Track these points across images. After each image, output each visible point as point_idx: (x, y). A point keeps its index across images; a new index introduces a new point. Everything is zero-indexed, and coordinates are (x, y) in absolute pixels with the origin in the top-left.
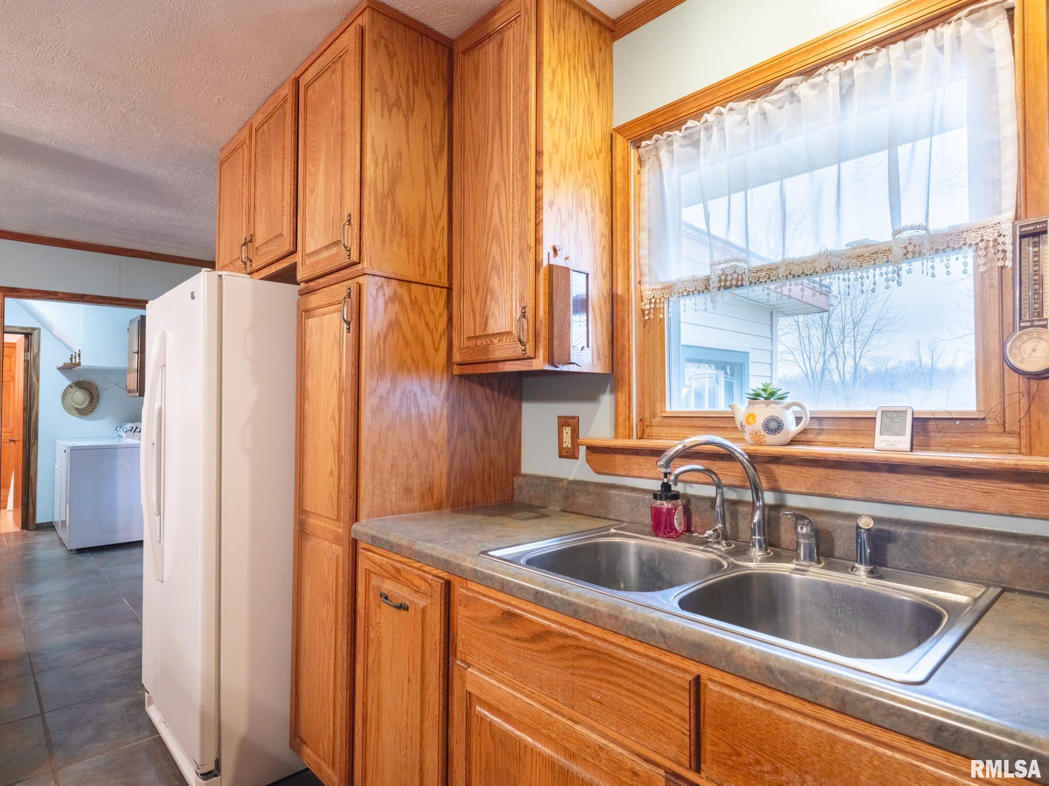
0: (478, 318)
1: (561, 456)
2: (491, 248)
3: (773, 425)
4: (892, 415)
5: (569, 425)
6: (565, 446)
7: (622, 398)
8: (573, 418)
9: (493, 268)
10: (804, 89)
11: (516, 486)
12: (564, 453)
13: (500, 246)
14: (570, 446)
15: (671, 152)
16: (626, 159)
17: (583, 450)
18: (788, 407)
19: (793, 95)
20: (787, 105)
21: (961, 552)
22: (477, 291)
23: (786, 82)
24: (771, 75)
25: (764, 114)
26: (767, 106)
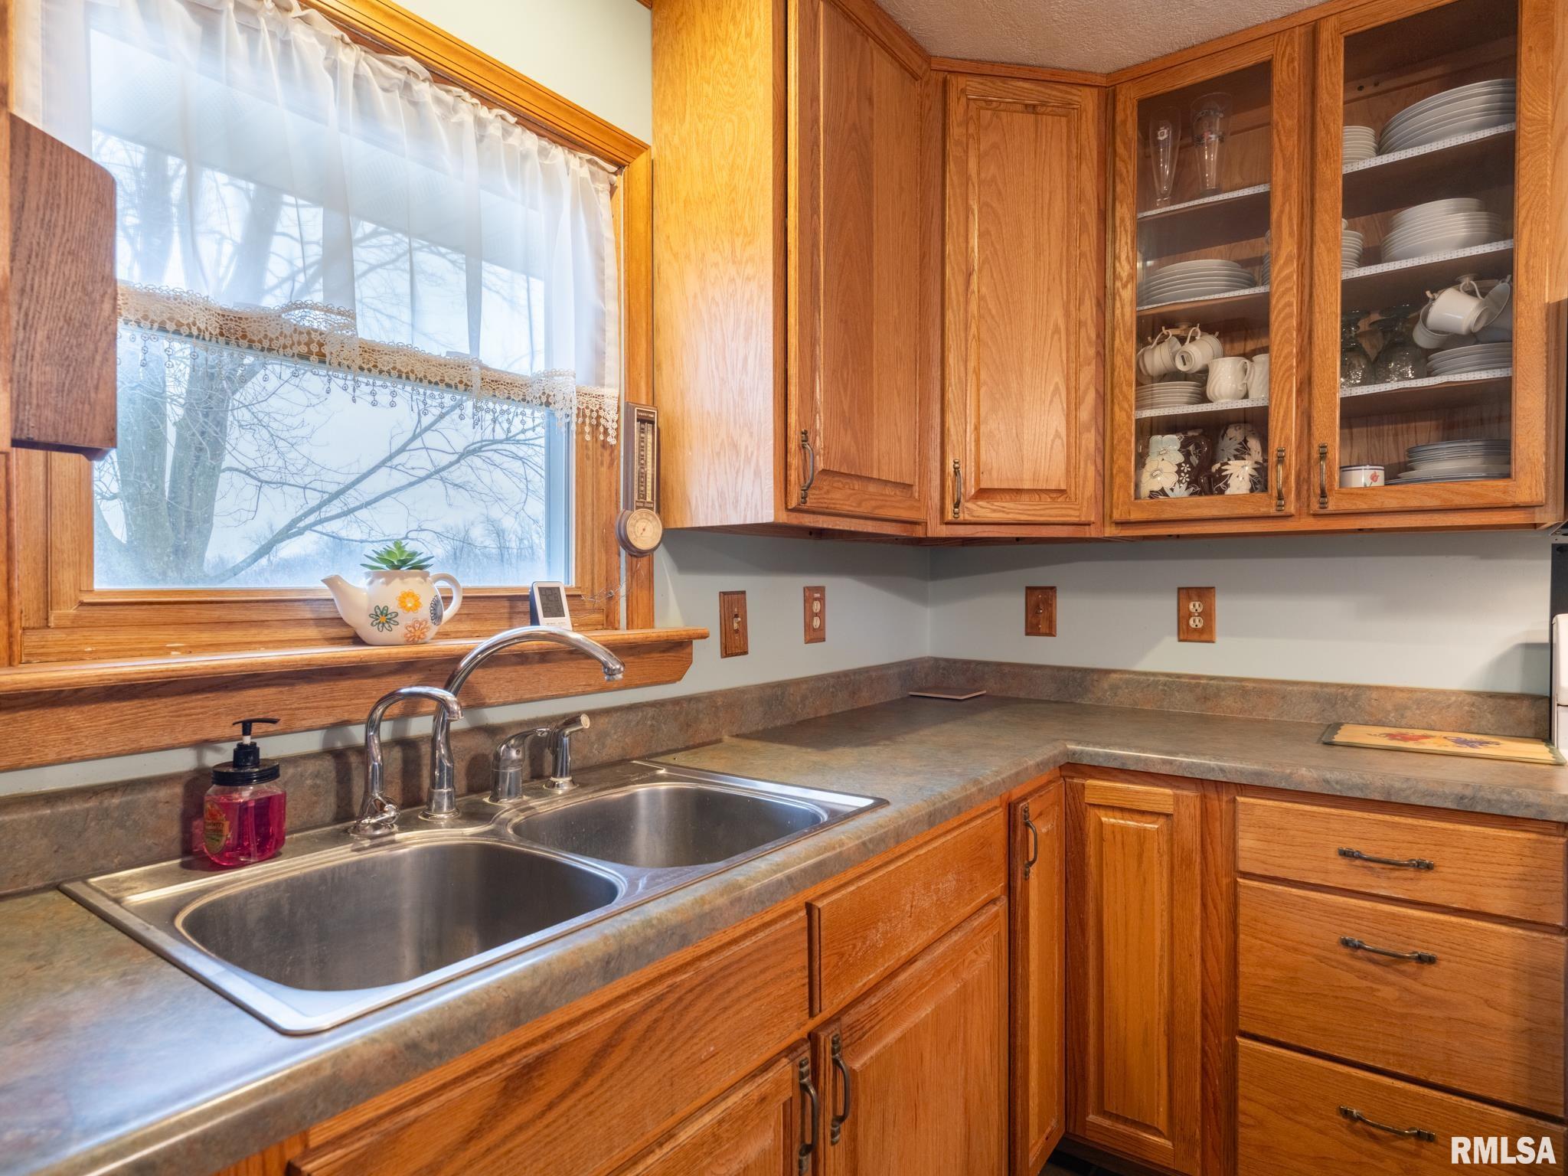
4: (548, 594)
10: (425, 90)
19: (408, 83)
20: (396, 97)
23: (408, 61)
25: (359, 77)
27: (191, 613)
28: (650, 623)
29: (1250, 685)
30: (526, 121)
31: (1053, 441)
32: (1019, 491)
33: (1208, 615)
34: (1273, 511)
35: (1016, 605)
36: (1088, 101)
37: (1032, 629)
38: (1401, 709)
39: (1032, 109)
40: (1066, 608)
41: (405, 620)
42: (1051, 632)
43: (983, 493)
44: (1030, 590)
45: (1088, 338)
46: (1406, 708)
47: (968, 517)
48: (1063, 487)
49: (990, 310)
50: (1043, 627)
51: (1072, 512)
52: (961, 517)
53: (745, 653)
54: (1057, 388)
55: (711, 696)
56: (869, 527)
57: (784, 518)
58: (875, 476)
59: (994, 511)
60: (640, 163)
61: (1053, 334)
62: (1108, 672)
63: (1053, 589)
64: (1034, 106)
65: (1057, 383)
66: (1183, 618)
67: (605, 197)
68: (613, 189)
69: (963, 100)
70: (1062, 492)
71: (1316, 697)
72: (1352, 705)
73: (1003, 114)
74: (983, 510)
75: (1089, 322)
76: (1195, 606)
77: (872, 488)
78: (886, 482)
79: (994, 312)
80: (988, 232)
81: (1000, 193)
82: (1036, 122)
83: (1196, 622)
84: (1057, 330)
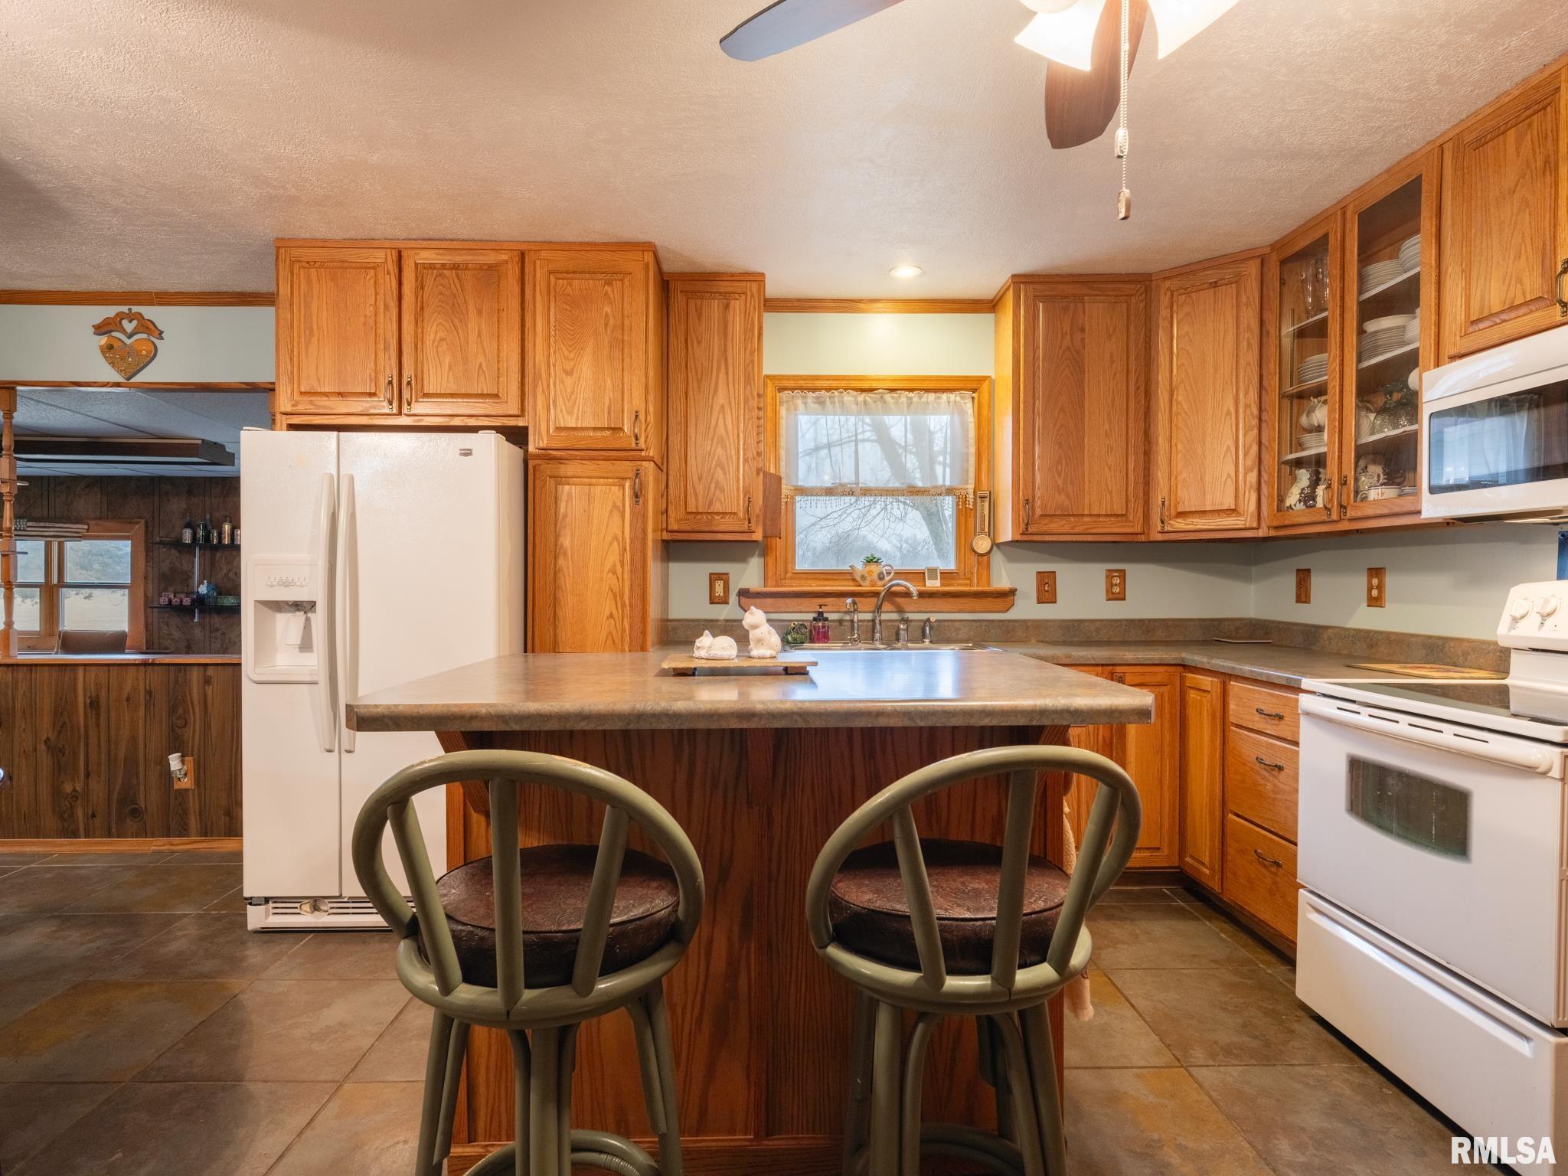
0: (701, 499)
1: (712, 602)
2: (715, 451)
3: (881, 576)
4: (933, 572)
5: (722, 579)
6: (717, 594)
7: (771, 560)
8: (727, 574)
9: (717, 465)
10: (888, 397)
11: (670, 628)
12: (716, 600)
13: (726, 451)
14: (722, 594)
15: (805, 403)
16: (774, 398)
17: (733, 598)
18: (884, 566)
19: (882, 397)
20: (879, 403)
21: (957, 630)
22: (700, 479)
23: (880, 391)
24: (874, 385)
25: (865, 402)
26: (868, 399)
27: (817, 576)
28: (989, 584)
29: (1393, 637)
30: (928, 390)
31: (1226, 480)
32: (1204, 512)
33: (1380, 587)
34: (1327, 519)
35: (1291, 581)
36: (1253, 269)
37: (1299, 600)
38: (1465, 654)
39: (1215, 285)
40: (1317, 582)
41: (869, 579)
42: (1307, 601)
43: (1181, 514)
44: (1298, 571)
45: (1252, 414)
46: (1468, 654)
47: (1170, 529)
48: (1233, 507)
49: (1184, 409)
50: (1303, 599)
51: (1239, 522)
52: (1166, 529)
53: (1055, 602)
54: (1228, 448)
55: (1025, 621)
56: (1090, 538)
57: (1019, 538)
58: (1086, 512)
59: (1188, 524)
60: (985, 386)
61: (1226, 415)
62: (1327, 628)
63: (1309, 571)
64: (1216, 282)
65: (1228, 446)
66: (1370, 589)
67: (970, 405)
68: (973, 398)
69: (1169, 294)
70: (1234, 511)
71: (1424, 645)
72: (1441, 651)
73: (1193, 295)
74: (1180, 524)
75: (1253, 404)
76: (1375, 582)
77: (1086, 519)
78: (1099, 515)
79: (1186, 410)
80: (1183, 365)
81: (1191, 341)
82: (1215, 291)
83: (1375, 593)
84: (1229, 413)
